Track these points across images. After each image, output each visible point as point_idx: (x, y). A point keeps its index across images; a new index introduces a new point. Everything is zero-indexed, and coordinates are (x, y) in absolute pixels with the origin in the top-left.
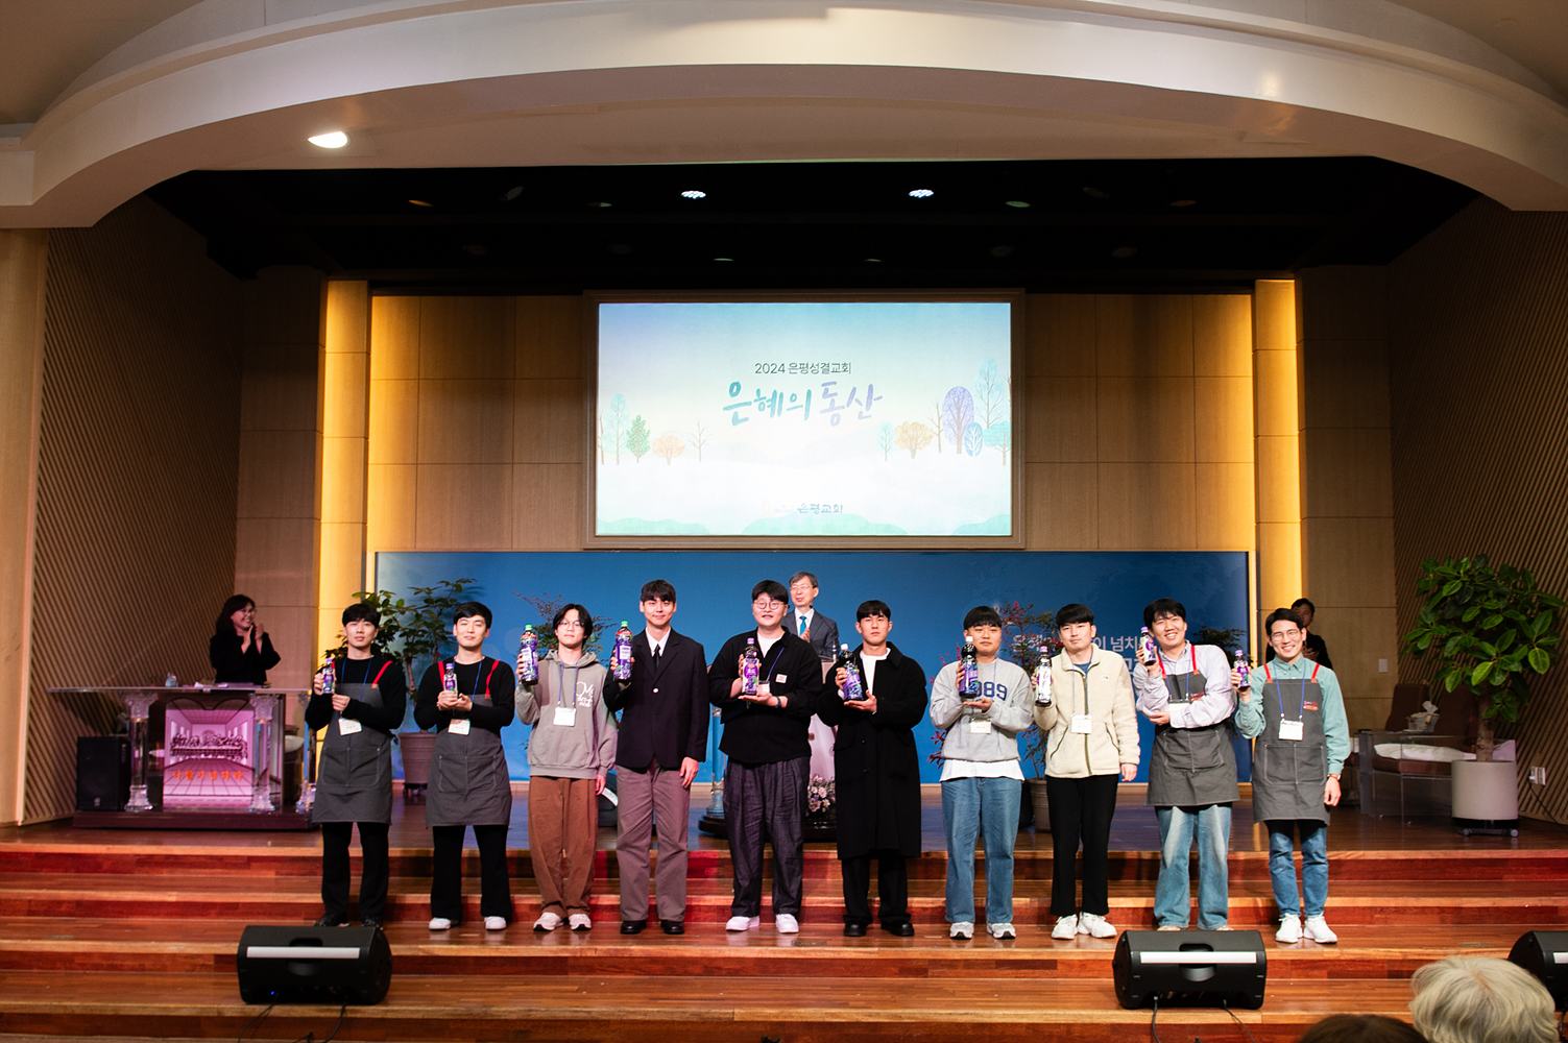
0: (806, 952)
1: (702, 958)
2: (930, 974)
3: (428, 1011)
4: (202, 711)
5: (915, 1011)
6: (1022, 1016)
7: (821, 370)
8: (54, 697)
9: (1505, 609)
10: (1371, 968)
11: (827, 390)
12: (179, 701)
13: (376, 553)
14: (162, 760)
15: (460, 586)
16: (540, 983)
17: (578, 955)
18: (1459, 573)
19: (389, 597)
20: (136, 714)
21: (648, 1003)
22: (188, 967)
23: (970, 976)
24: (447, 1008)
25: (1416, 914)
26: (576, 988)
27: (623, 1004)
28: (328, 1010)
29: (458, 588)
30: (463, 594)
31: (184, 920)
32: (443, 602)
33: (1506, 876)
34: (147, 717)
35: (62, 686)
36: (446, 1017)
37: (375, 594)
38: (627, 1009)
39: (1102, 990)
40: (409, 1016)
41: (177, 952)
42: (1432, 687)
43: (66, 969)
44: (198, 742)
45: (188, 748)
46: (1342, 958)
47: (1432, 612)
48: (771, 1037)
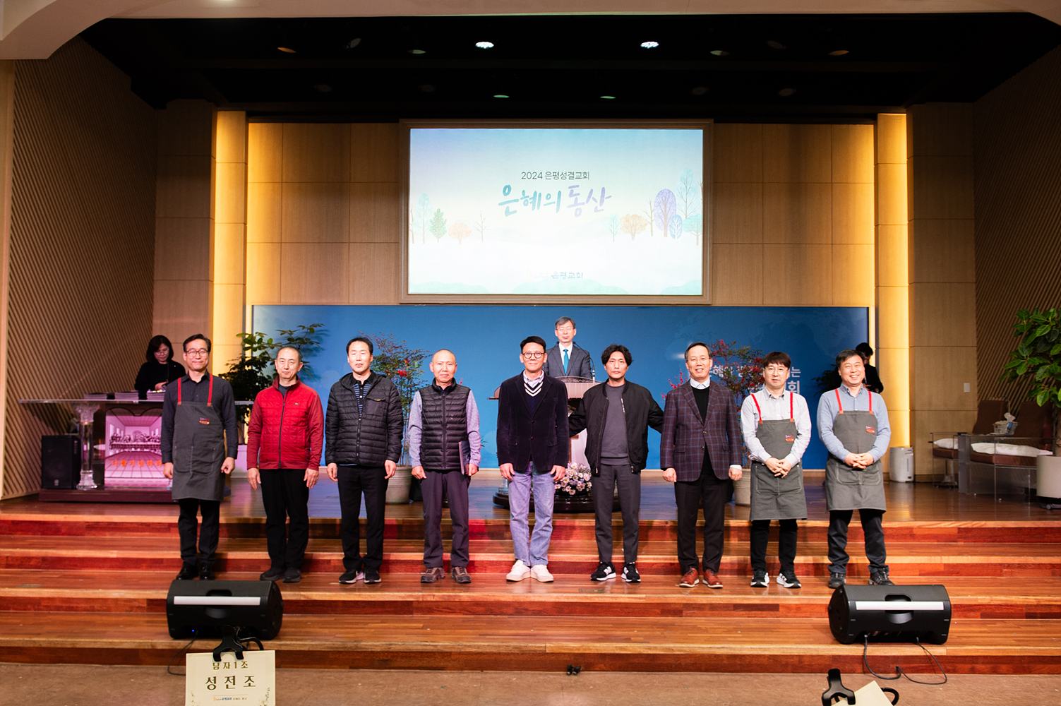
0: (591, 597)
1: (514, 602)
2: (684, 614)
3: (312, 645)
4: (132, 417)
7: (567, 177)
8: (24, 407)
10: (1013, 611)
11: (572, 191)
12: (114, 410)
13: (253, 306)
14: (103, 452)
15: (313, 329)
16: (393, 621)
17: (421, 600)
18: (1048, 319)
19: (263, 337)
20: (84, 419)
21: (477, 638)
22: (127, 608)
23: (713, 615)
24: (327, 643)
26: (421, 625)
27: (461, 639)
29: (312, 331)
31: (123, 571)
34: (92, 421)
35: (30, 398)
36: (326, 650)
37: (252, 334)
38: (465, 643)
39: (817, 627)
40: (298, 649)
41: (119, 597)
42: (1009, 404)
43: (35, 610)
44: (130, 439)
45: (122, 443)
46: (992, 603)
47: (1026, 348)
48: (574, 665)
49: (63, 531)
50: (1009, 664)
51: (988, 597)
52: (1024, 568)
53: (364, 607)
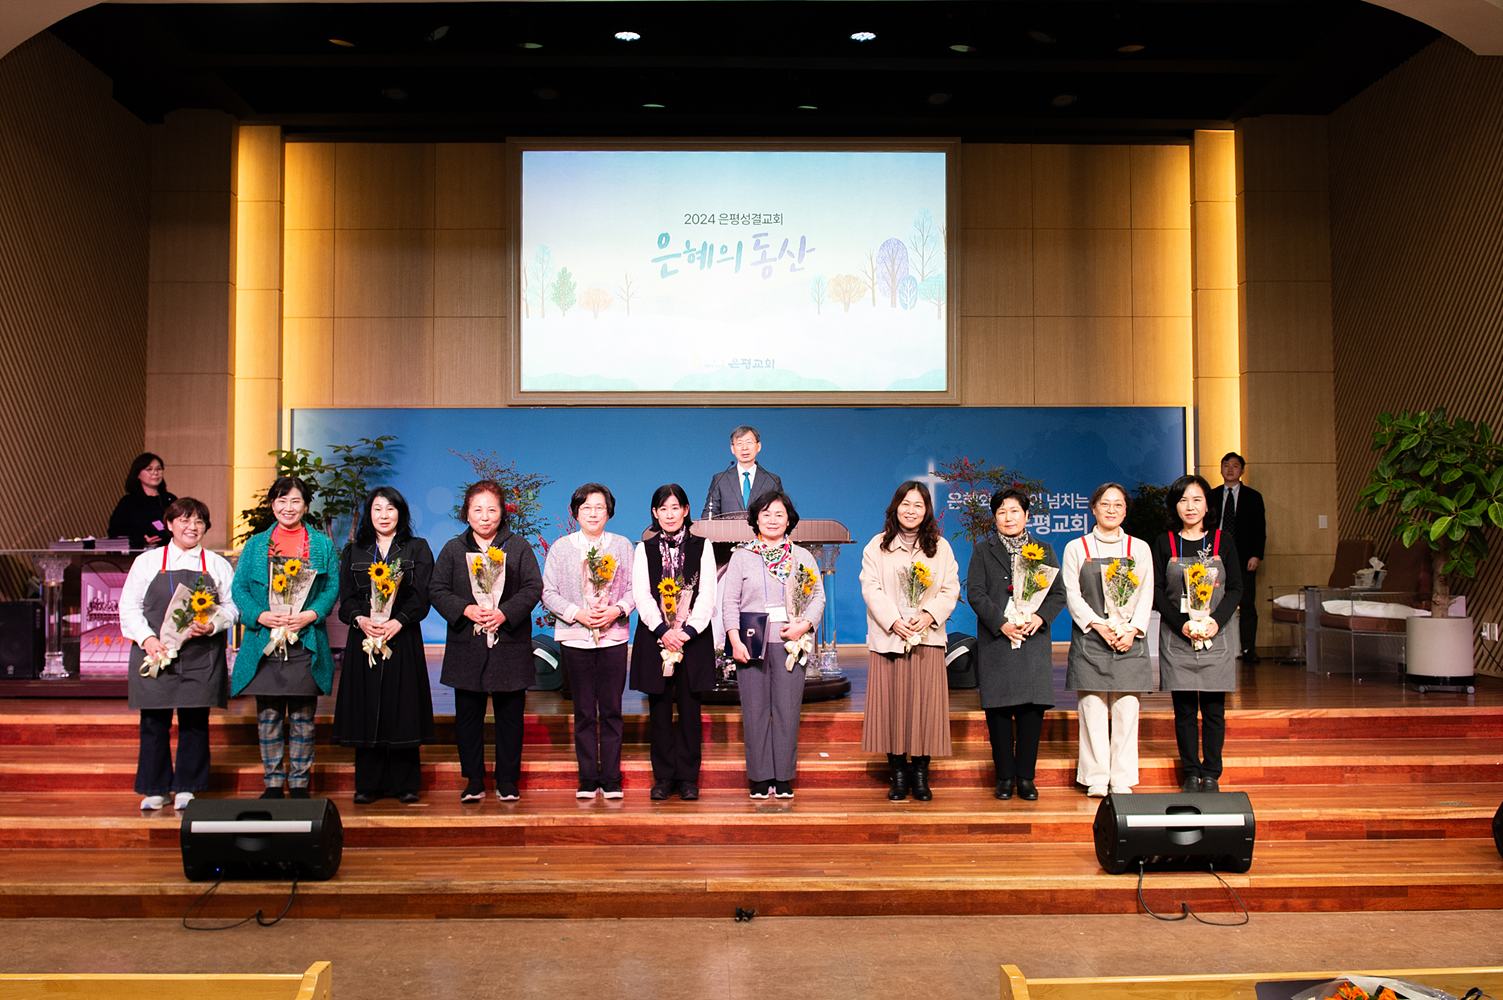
0: (772, 818)
1: (665, 826)
2: (900, 840)
3: (384, 886)
5: (894, 879)
6: (1005, 883)
7: (752, 221)
9: (1463, 464)
10: (1349, 829)
11: (758, 242)
12: (93, 564)
13: (292, 410)
14: (78, 625)
15: (381, 444)
16: (497, 855)
17: (536, 824)
18: (1417, 426)
19: (308, 455)
20: (50, 577)
21: (613, 874)
22: (121, 843)
24: (405, 883)
25: (1386, 773)
26: (536, 859)
27: (591, 875)
28: (278, 887)
29: (379, 446)
30: (382, 452)
31: (115, 793)
32: (363, 460)
33: (1470, 733)
34: (62, 580)
36: (404, 892)
37: (292, 452)
38: (595, 881)
39: (1079, 854)
40: (364, 892)
41: (110, 827)
42: (1378, 546)
45: (105, 612)
46: (1321, 819)
47: (1389, 466)
48: (745, 908)
49: (24, 738)
50: (1333, 897)
51: (1315, 811)
52: (1373, 772)
53: (456, 836)
